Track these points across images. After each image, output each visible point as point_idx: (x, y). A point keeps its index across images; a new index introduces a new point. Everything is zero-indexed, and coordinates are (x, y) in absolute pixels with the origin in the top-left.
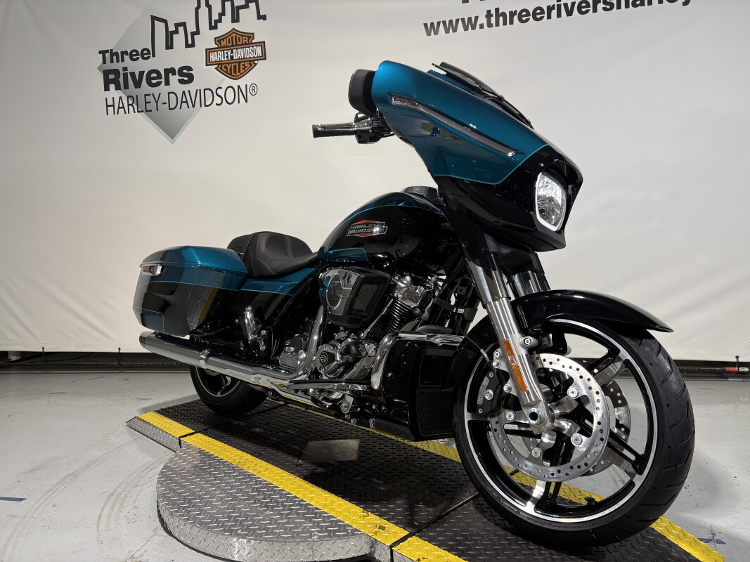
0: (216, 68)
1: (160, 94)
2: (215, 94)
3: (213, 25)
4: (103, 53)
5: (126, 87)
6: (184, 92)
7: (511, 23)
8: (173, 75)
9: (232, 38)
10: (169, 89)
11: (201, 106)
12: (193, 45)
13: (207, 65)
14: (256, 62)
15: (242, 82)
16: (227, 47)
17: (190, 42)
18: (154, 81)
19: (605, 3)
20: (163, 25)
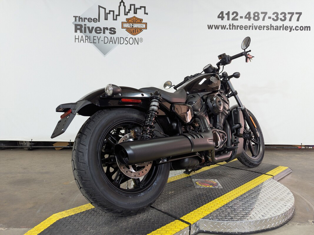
0: (126, 30)
1: (100, 37)
2: (125, 40)
3: (126, 13)
4: (75, 17)
5: (85, 32)
6: (111, 37)
7: (237, 29)
8: (107, 30)
9: (134, 19)
10: (105, 35)
11: (118, 44)
12: (116, 19)
13: (122, 28)
14: (142, 30)
15: (137, 37)
16: (131, 22)
17: (115, 18)
18: (98, 32)
19: (267, 27)
20: (104, 10)
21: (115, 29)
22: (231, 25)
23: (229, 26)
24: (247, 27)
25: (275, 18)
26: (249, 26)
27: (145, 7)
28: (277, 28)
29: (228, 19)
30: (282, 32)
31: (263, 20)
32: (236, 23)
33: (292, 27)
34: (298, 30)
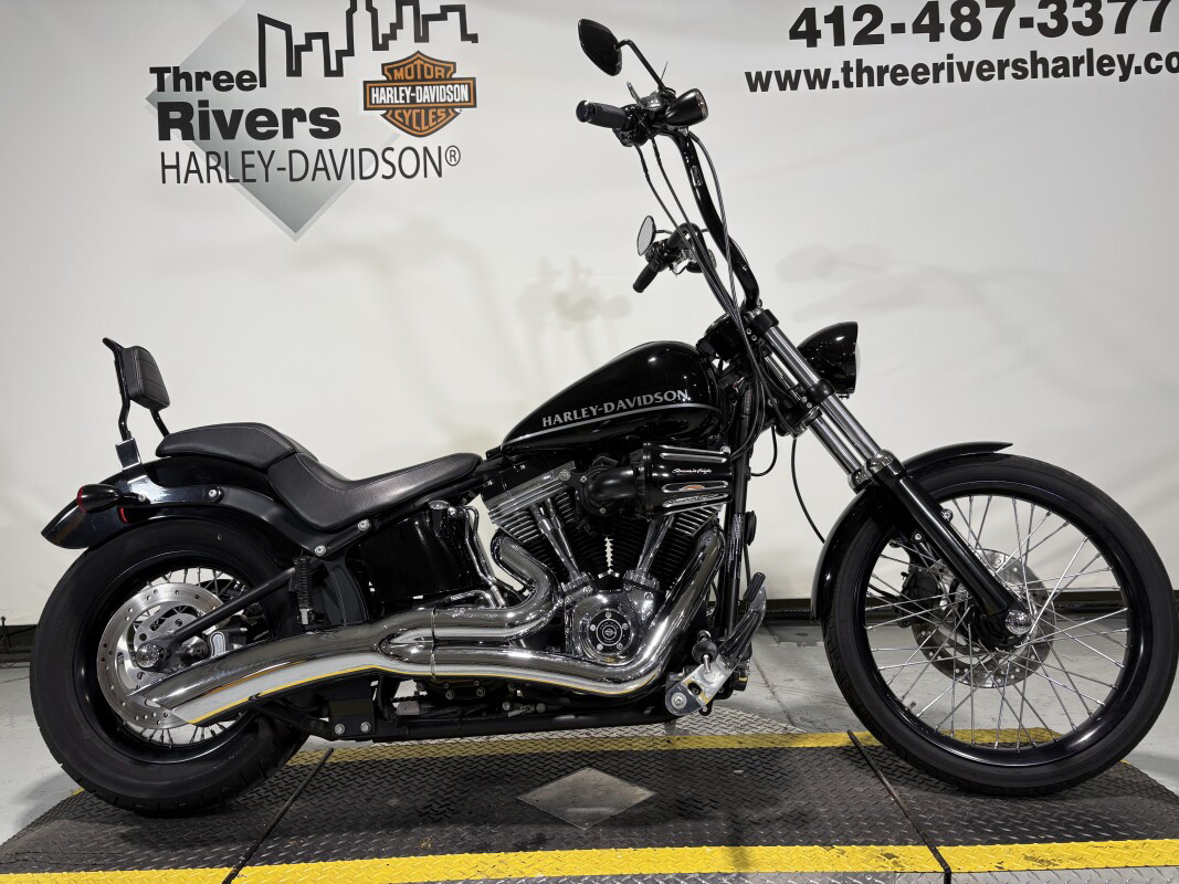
0: (383, 116)
1: (273, 152)
2: (380, 158)
3: (380, 42)
4: (159, 72)
5: (205, 135)
6: (320, 152)
7: (881, 83)
8: (299, 120)
9: (415, 67)
10: (290, 144)
11: (353, 178)
12: (339, 72)
13: (366, 109)
14: (457, 110)
16: (405, 80)
17: (334, 67)
18: (262, 130)
19: (1015, 65)
20: (282, 33)
21: (336, 114)
22: (853, 65)
23: (843, 70)
24: (926, 72)
25: (1053, 24)
26: (935, 65)
27: (461, 9)
28: (1063, 68)
29: (839, 39)
30: (1083, 84)
31: (999, 33)
32: (872, 56)
33: (1131, 57)
34: (1158, 69)
